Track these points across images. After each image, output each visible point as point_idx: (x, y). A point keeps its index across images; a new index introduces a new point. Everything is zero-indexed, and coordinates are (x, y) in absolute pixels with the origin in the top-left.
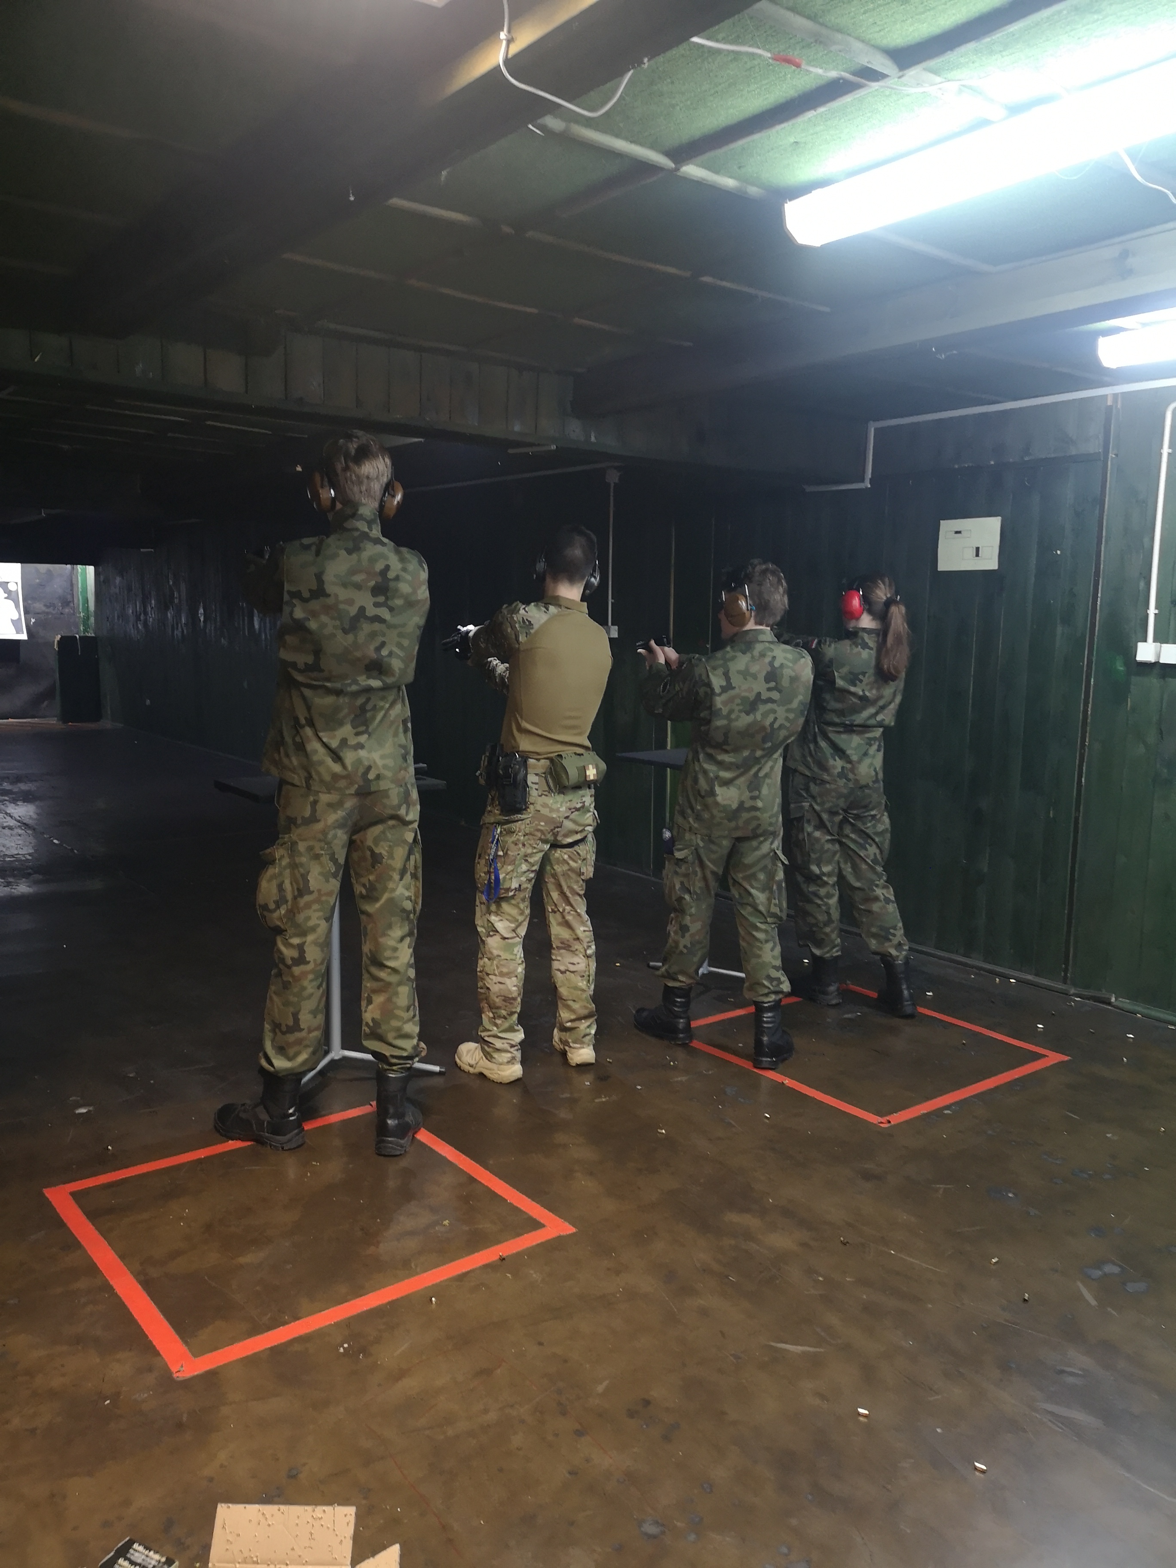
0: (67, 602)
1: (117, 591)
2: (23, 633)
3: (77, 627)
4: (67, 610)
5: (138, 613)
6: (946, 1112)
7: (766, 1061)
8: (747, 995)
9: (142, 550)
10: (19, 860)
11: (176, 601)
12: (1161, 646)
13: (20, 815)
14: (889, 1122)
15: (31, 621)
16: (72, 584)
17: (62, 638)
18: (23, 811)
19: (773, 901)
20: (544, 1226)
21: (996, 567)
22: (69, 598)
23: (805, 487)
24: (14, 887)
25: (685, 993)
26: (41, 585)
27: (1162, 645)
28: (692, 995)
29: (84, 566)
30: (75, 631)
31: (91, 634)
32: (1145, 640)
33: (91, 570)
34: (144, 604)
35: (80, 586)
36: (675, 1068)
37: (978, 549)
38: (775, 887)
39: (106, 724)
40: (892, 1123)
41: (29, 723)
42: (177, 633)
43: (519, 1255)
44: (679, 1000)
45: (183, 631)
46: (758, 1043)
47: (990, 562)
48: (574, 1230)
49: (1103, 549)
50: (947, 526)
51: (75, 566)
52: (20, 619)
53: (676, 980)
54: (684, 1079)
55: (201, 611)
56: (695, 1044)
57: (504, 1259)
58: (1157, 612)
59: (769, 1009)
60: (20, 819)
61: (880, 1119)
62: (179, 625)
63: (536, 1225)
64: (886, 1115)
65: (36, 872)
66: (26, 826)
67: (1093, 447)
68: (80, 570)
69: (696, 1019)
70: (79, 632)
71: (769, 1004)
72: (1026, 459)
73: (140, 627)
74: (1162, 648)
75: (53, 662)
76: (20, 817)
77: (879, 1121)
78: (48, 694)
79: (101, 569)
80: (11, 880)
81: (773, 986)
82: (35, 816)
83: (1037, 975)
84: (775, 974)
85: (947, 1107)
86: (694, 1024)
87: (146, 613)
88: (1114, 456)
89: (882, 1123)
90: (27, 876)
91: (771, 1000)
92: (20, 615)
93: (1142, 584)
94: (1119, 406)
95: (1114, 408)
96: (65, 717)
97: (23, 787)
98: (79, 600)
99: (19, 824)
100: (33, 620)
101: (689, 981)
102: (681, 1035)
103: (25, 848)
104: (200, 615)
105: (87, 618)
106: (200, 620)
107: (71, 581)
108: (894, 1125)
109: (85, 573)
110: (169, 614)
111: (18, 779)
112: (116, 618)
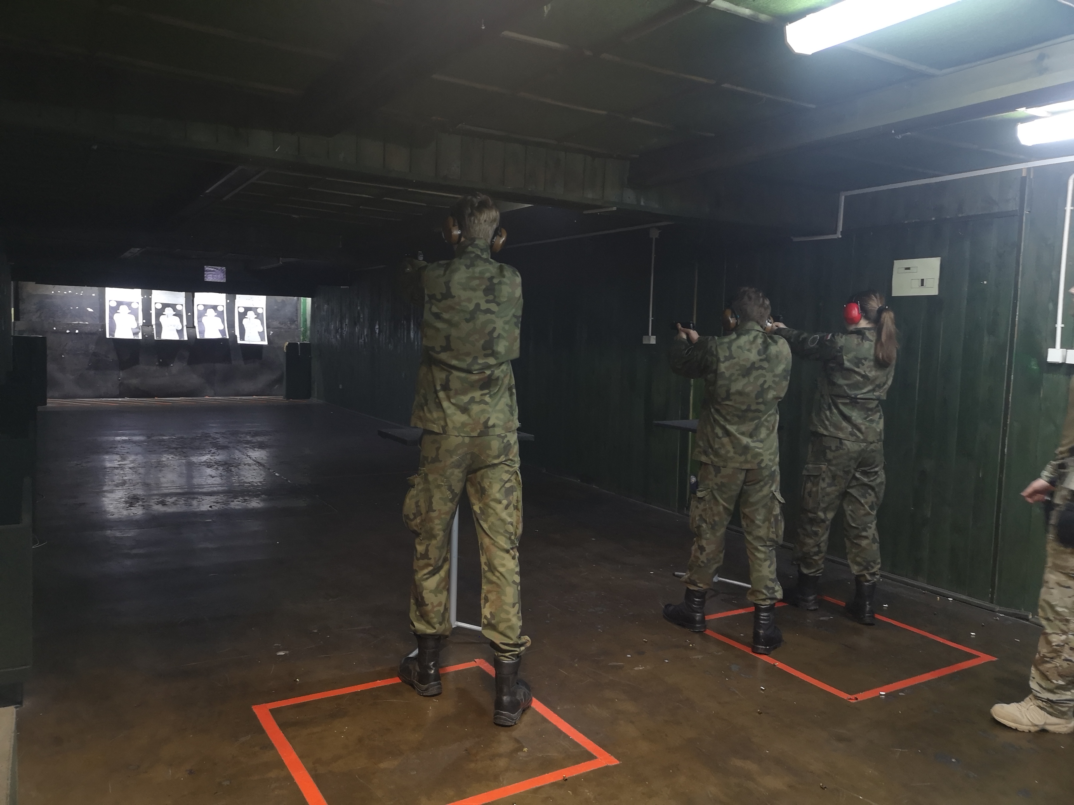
0: (293, 321)
1: (325, 313)
2: (265, 341)
3: (299, 337)
4: (293, 326)
5: (337, 328)
6: (900, 694)
7: (762, 648)
8: (750, 598)
9: (342, 287)
10: (253, 486)
11: (362, 320)
12: (1067, 352)
13: (256, 456)
14: (857, 699)
15: (270, 333)
16: (297, 310)
17: (289, 343)
18: (257, 454)
19: (771, 530)
20: (596, 758)
21: (937, 294)
22: (295, 319)
23: (792, 238)
24: (248, 503)
25: (702, 595)
26: (278, 310)
27: (1068, 350)
28: (707, 597)
29: (305, 298)
30: (297, 339)
31: (307, 342)
32: (1054, 347)
33: (309, 300)
34: (341, 323)
35: (302, 311)
36: (693, 649)
37: (922, 280)
38: (772, 520)
39: (314, 400)
40: (859, 700)
41: (266, 399)
42: (361, 341)
43: (577, 778)
44: (697, 600)
45: (365, 340)
46: (756, 635)
47: (932, 289)
48: (617, 762)
49: (1020, 280)
50: (899, 265)
51: (299, 298)
52: (263, 331)
53: (695, 585)
54: (700, 657)
55: (377, 327)
56: (708, 632)
57: (566, 780)
58: (1063, 326)
59: (766, 610)
60: (255, 459)
61: (850, 697)
62: (363, 336)
63: (590, 757)
64: (855, 694)
65: (263, 494)
66: (259, 464)
67: (1012, 206)
68: (302, 301)
69: (710, 614)
70: (300, 341)
71: (766, 606)
72: (960, 215)
73: (338, 336)
74: (1068, 352)
75: (282, 359)
76: (255, 458)
77: (849, 698)
78: (278, 381)
79: (315, 299)
80: (246, 498)
81: (769, 593)
82: (265, 458)
83: (969, 595)
84: (770, 584)
85: (902, 691)
86: (707, 618)
87: (342, 328)
88: (1028, 213)
89: (850, 699)
90: (257, 496)
91: (768, 604)
92: (264, 329)
93: (1051, 306)
94: (1032, 177)
95: (1027, 179)
96: (288, 397)
97: (259, 439)
98: (300, 320)
99: (255, 463)
100: (272, 333)
101: (705, 587)
102: (698, 625)
103: (257, 478)
104: (376, 329)
105: (305, 331)
106: (376, 333)
107: (297, 307)
108: (860, 701)
109: (305, 303)
110: (357, 329)
111: (256, 434)
112: (323, 332)
